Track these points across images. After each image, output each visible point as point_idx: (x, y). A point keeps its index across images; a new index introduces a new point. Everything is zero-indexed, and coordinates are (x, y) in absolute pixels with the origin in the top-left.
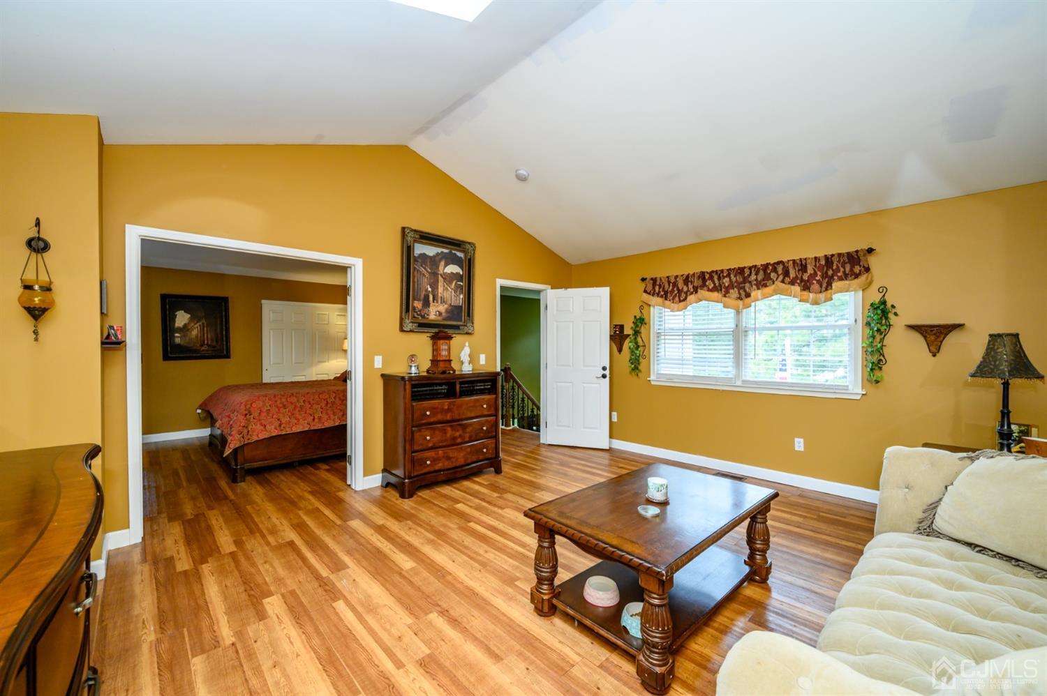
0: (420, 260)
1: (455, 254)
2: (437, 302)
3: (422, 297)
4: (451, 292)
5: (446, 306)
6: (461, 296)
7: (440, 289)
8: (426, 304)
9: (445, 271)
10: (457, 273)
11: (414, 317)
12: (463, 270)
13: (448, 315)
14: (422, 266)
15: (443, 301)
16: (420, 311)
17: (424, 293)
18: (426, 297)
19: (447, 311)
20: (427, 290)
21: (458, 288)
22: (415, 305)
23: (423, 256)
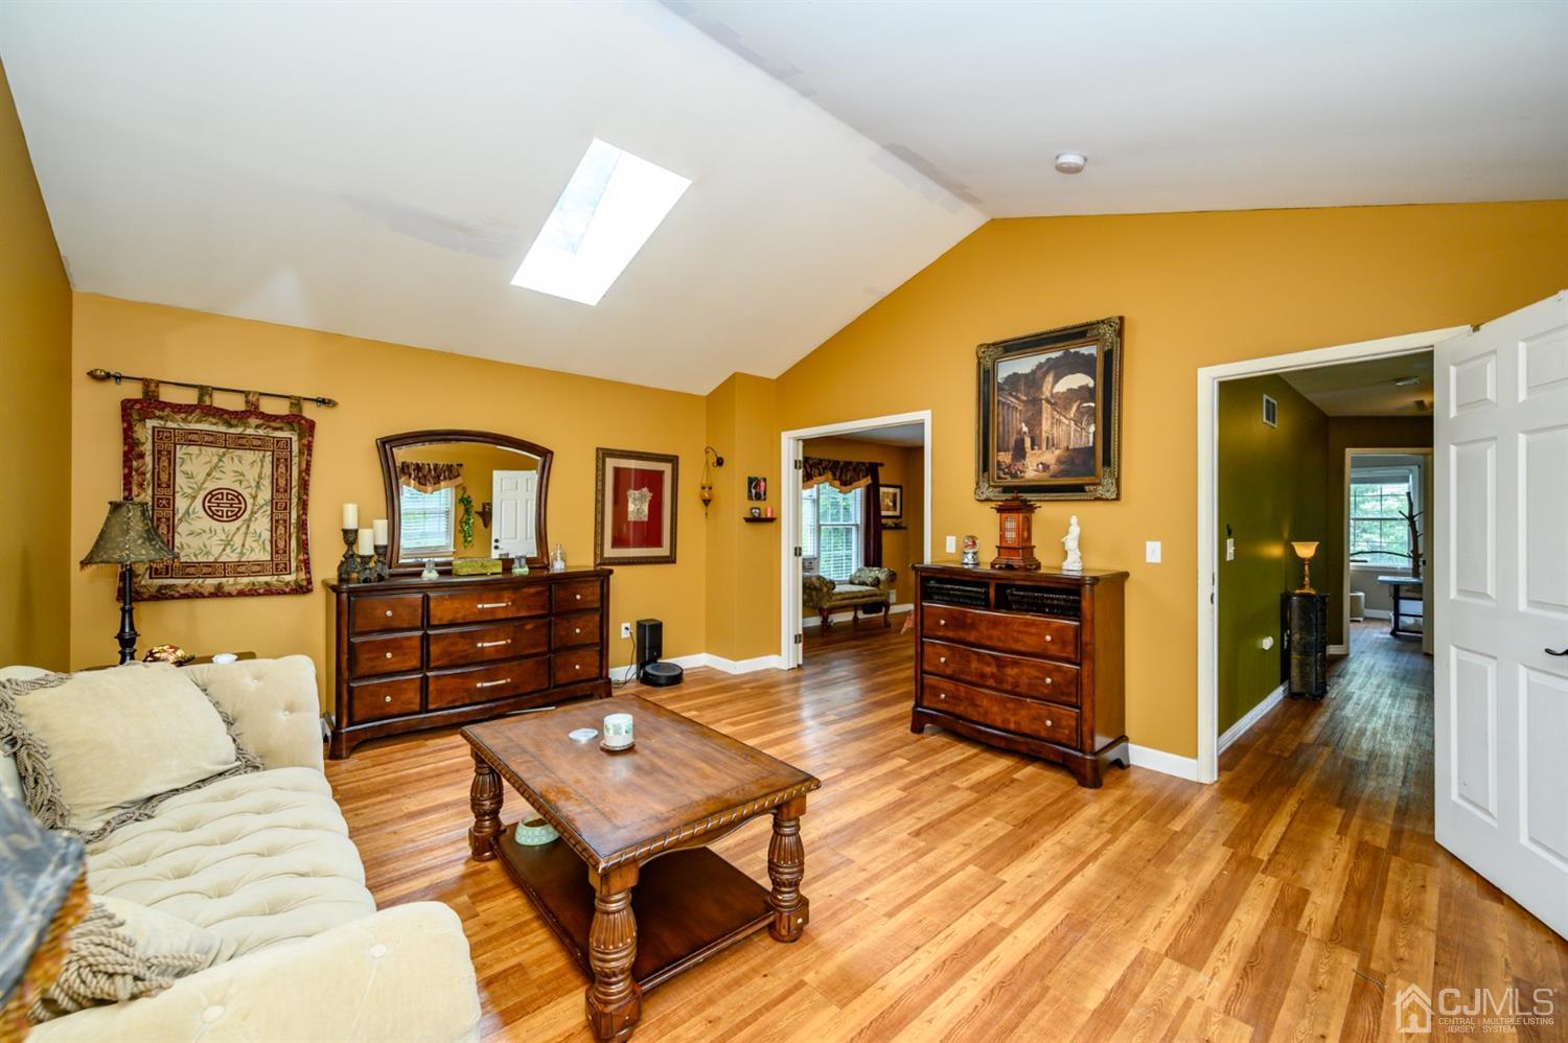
0: (1007, 387)
1: (1077, 353)
2: (1040, 448)
3: (1012, 443)
4: (1069, 426)
5: (1057, 452)
6: (1092, 429)
7: (1046, 425)
8: (1020, 453)
9: (1055, 391)
10: (1081, 388)
11: (999, 478)
12: (1094, 379)
13: (1062, 467)
14: (1011, 395)
15: (1051, 444)
16: (1009, 467)
17: (1015, 437)
18: (1020, 444)
19: (1059, 461)
20: (1020, 432)
21: (1082, 414)
22: (1000, 459)
23: (1014, 379)
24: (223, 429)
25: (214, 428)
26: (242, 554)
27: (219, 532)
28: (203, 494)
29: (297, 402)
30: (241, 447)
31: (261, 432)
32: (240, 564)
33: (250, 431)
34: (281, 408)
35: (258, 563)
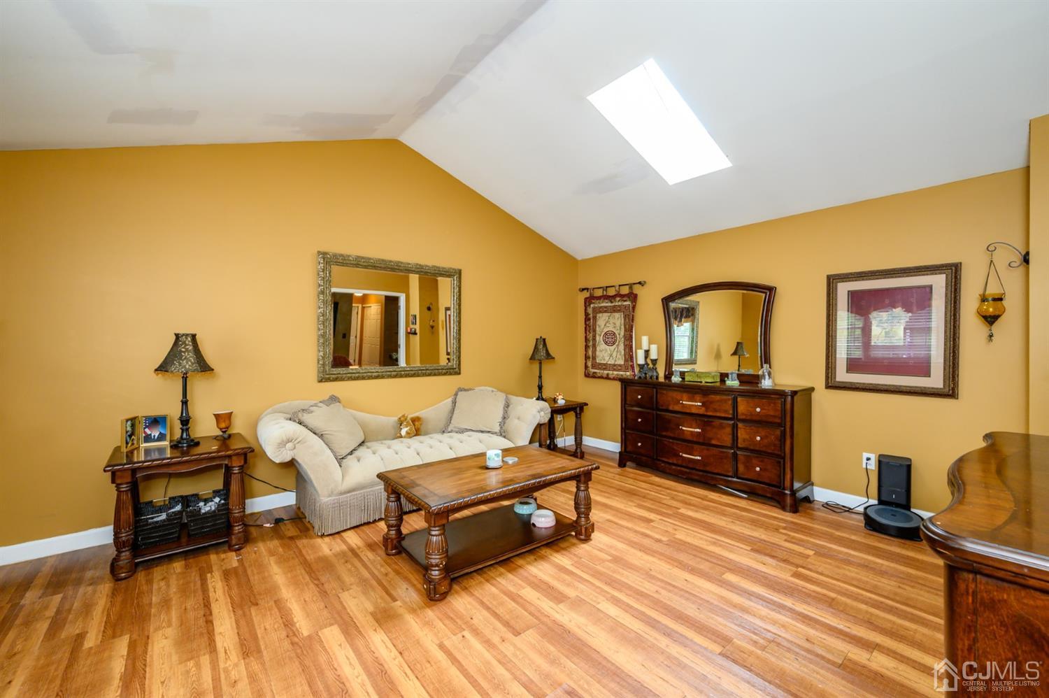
24: (609, 304)
25: (607, 305)
26: (616, 361)
27: (608, 350)
28: (603, 333)
29: (631, 286)
30: (614, 311)
31: (620, 303)
32: (615, 365)
33: (617, 304)
34: (625, 290)
35: (620, 365)
